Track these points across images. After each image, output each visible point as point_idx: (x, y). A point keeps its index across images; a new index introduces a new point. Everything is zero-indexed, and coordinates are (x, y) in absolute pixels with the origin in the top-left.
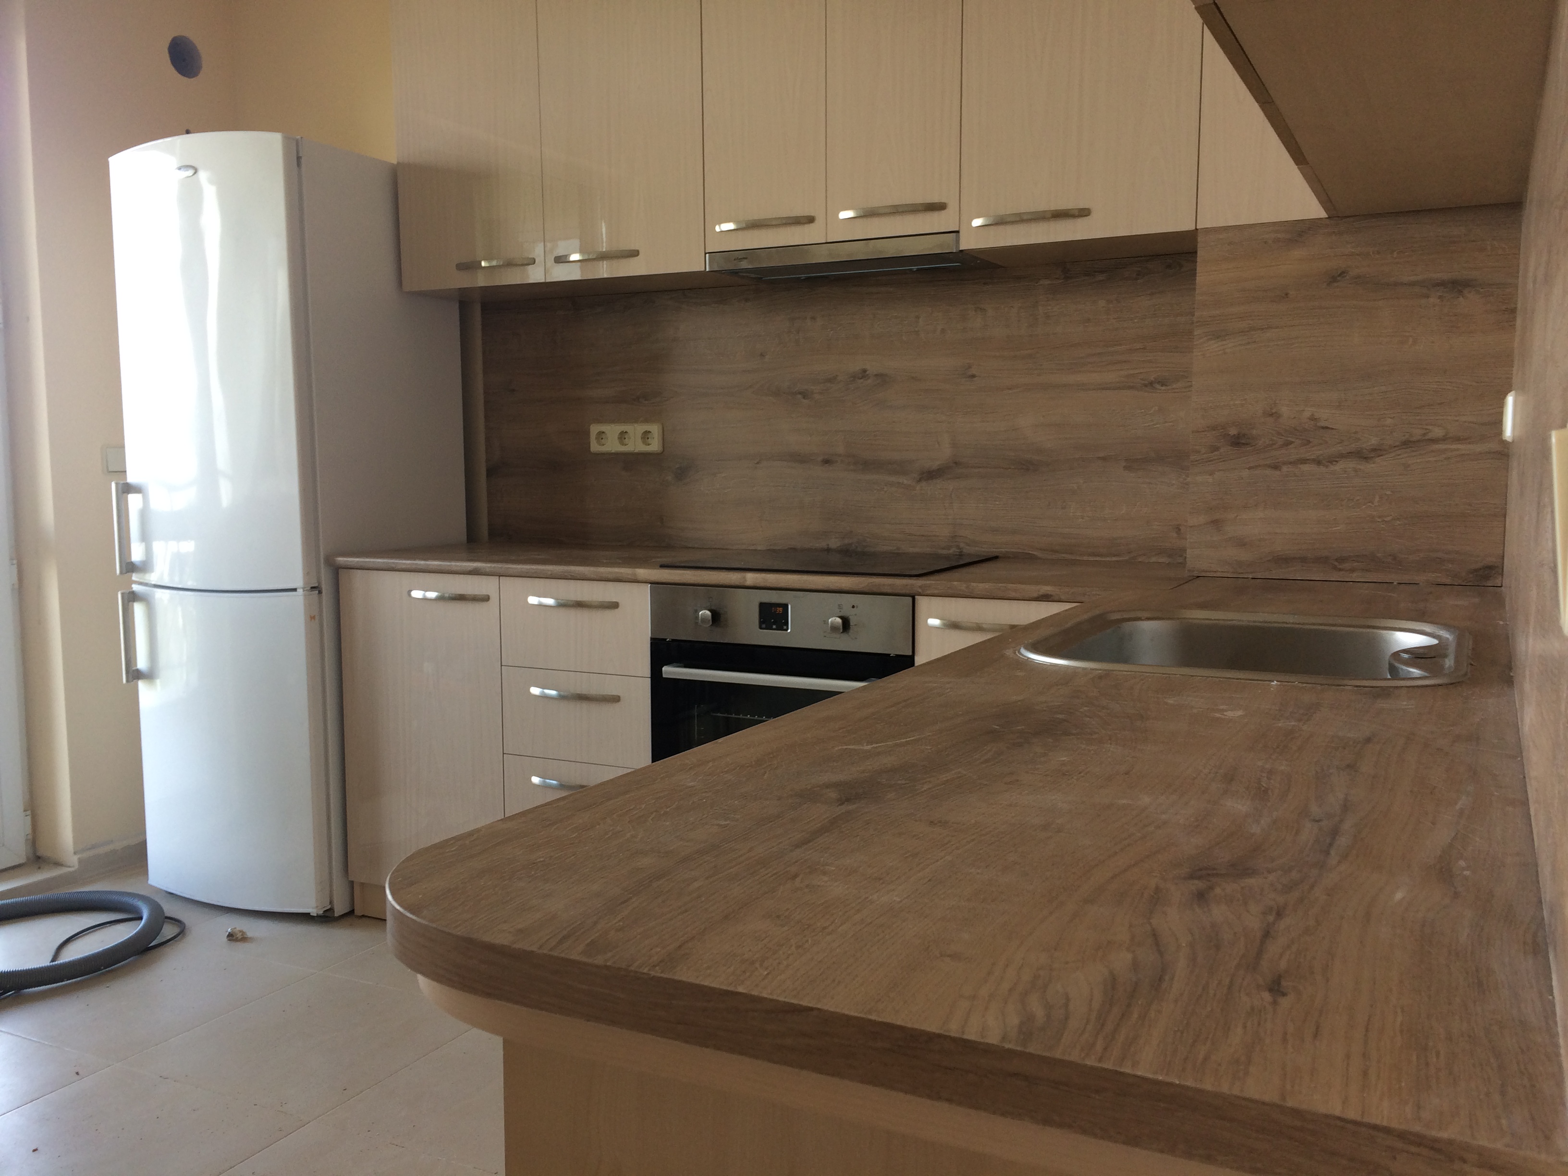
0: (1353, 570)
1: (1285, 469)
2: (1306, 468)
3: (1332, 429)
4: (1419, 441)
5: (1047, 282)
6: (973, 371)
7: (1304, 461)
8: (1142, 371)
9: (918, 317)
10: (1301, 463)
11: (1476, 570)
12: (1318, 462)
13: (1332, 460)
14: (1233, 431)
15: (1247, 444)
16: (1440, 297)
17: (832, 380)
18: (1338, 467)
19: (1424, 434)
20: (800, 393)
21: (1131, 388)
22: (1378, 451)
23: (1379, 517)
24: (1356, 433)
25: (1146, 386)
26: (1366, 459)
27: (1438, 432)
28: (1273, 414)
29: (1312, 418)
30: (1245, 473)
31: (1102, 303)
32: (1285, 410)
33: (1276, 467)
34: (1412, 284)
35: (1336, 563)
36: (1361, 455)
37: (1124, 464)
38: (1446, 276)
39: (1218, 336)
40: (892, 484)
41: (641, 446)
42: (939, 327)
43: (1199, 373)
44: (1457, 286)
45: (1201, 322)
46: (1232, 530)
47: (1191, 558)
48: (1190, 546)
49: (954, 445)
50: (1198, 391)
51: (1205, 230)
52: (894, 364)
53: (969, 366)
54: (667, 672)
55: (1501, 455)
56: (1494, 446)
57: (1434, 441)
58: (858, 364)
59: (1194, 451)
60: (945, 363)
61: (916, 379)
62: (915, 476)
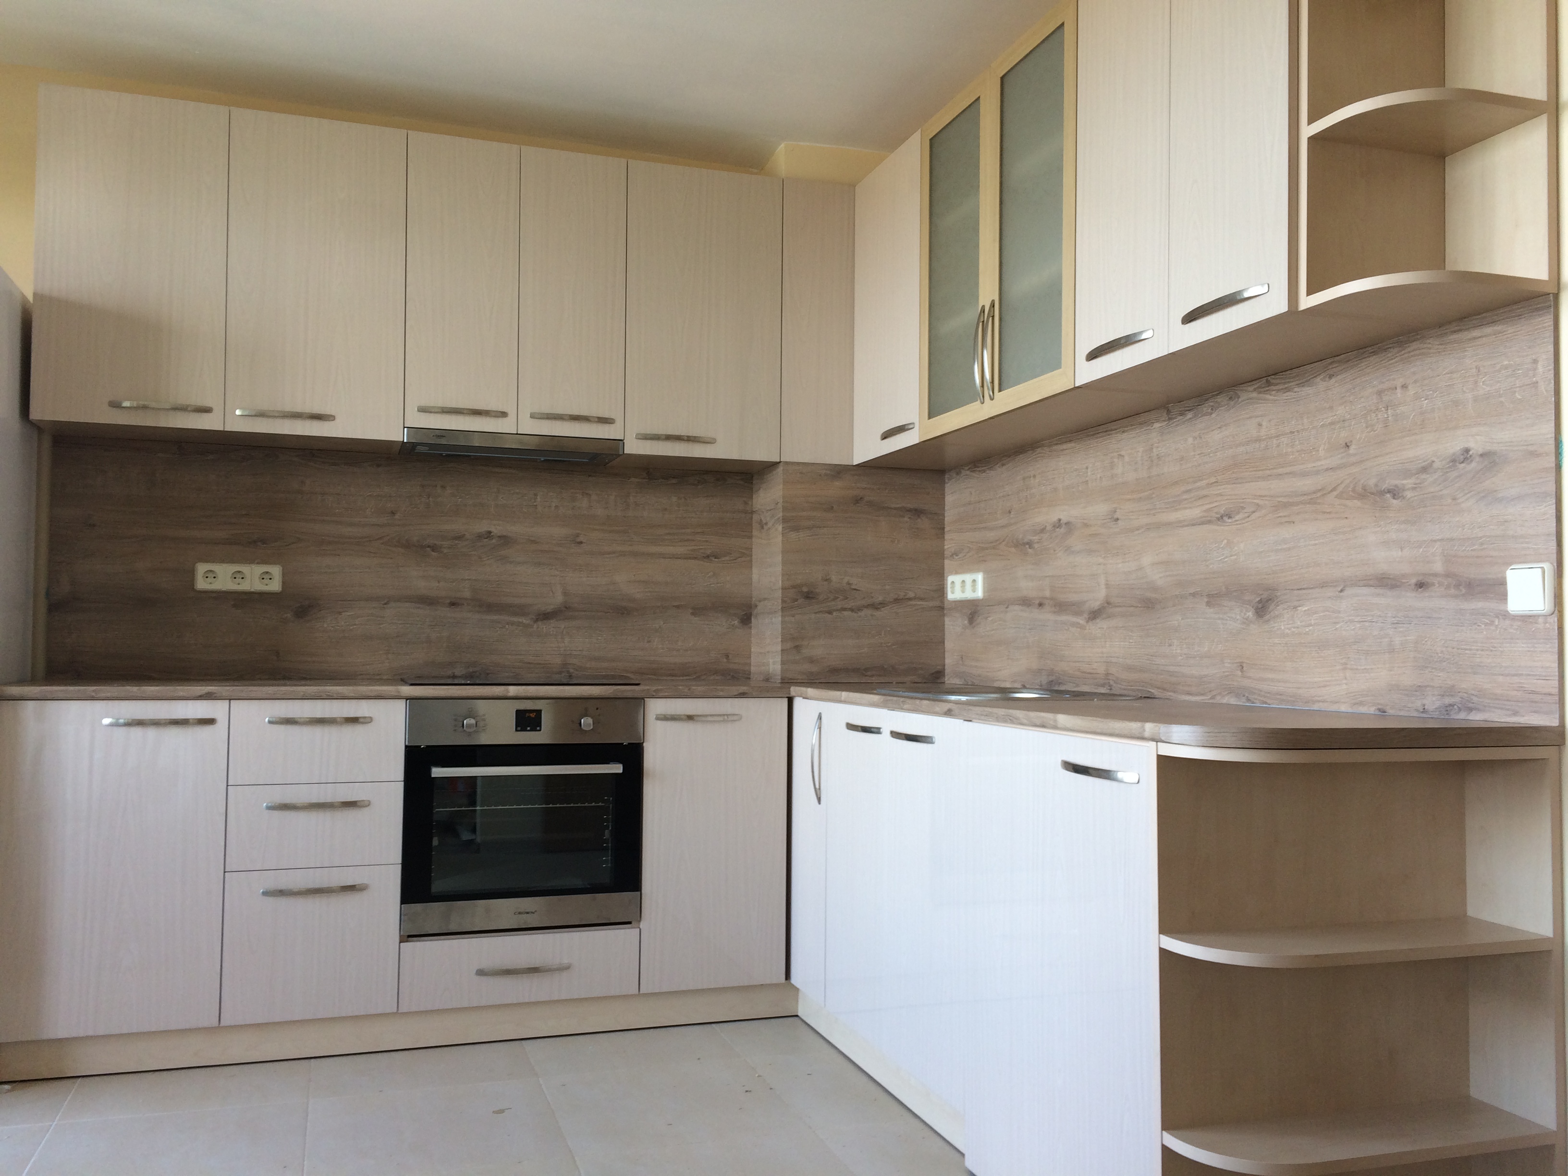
0: (872, 676)
1: (835, 614)
2: (846, 613)
3: (859, 590)
4: (902, 599)
5: (637, 480)
6: (581, 539)
7: (844, 609)
8: (701, 547)
9: (536, 495)
10: (843, 611)
11: (933, 674)
12: (852, 610)
13: (859, 609)
14: (805, 589)
15: (813, 598)
16: (909, 518)
17: (460, 537)
18: (862, 614)
19: (905, 596)
20: (429, 547)
21: (695, 558)
22: (883, 604)
23: (885, 644)
24: (871, 593)
25: (704, 557)
26: (877, 609)
27: (911, 594)
28: (828, 580)
29: (849, 584)
30: (813, 616)
31: (674, 499)
32: (834, 578)
33: (830, 613)
34: (895, 509)
35: (864, 672)
36: (875, 607)
37: (691, 611)
38: (909, 506)
39: (796, 529)
40: (513, 624)
41: (259, 586)
42: (554, 505)
43: (784, 552)
44: (917, 512)
45: (785, 520)
46: (806, 652)
47: (782, 670)
48: (783, 663)
49: (565, 593)
50: (784, 563)
51: (787, 463)
52: (515, 529)
53: (578, 535)
54: (438, 772)
55: (941, 608)
56: (937, 603)
57: (910, 599)
58: (482, 527)
59: (783, 601)
60: (558, 531)
61: (534, 542)
62: (533, 617)
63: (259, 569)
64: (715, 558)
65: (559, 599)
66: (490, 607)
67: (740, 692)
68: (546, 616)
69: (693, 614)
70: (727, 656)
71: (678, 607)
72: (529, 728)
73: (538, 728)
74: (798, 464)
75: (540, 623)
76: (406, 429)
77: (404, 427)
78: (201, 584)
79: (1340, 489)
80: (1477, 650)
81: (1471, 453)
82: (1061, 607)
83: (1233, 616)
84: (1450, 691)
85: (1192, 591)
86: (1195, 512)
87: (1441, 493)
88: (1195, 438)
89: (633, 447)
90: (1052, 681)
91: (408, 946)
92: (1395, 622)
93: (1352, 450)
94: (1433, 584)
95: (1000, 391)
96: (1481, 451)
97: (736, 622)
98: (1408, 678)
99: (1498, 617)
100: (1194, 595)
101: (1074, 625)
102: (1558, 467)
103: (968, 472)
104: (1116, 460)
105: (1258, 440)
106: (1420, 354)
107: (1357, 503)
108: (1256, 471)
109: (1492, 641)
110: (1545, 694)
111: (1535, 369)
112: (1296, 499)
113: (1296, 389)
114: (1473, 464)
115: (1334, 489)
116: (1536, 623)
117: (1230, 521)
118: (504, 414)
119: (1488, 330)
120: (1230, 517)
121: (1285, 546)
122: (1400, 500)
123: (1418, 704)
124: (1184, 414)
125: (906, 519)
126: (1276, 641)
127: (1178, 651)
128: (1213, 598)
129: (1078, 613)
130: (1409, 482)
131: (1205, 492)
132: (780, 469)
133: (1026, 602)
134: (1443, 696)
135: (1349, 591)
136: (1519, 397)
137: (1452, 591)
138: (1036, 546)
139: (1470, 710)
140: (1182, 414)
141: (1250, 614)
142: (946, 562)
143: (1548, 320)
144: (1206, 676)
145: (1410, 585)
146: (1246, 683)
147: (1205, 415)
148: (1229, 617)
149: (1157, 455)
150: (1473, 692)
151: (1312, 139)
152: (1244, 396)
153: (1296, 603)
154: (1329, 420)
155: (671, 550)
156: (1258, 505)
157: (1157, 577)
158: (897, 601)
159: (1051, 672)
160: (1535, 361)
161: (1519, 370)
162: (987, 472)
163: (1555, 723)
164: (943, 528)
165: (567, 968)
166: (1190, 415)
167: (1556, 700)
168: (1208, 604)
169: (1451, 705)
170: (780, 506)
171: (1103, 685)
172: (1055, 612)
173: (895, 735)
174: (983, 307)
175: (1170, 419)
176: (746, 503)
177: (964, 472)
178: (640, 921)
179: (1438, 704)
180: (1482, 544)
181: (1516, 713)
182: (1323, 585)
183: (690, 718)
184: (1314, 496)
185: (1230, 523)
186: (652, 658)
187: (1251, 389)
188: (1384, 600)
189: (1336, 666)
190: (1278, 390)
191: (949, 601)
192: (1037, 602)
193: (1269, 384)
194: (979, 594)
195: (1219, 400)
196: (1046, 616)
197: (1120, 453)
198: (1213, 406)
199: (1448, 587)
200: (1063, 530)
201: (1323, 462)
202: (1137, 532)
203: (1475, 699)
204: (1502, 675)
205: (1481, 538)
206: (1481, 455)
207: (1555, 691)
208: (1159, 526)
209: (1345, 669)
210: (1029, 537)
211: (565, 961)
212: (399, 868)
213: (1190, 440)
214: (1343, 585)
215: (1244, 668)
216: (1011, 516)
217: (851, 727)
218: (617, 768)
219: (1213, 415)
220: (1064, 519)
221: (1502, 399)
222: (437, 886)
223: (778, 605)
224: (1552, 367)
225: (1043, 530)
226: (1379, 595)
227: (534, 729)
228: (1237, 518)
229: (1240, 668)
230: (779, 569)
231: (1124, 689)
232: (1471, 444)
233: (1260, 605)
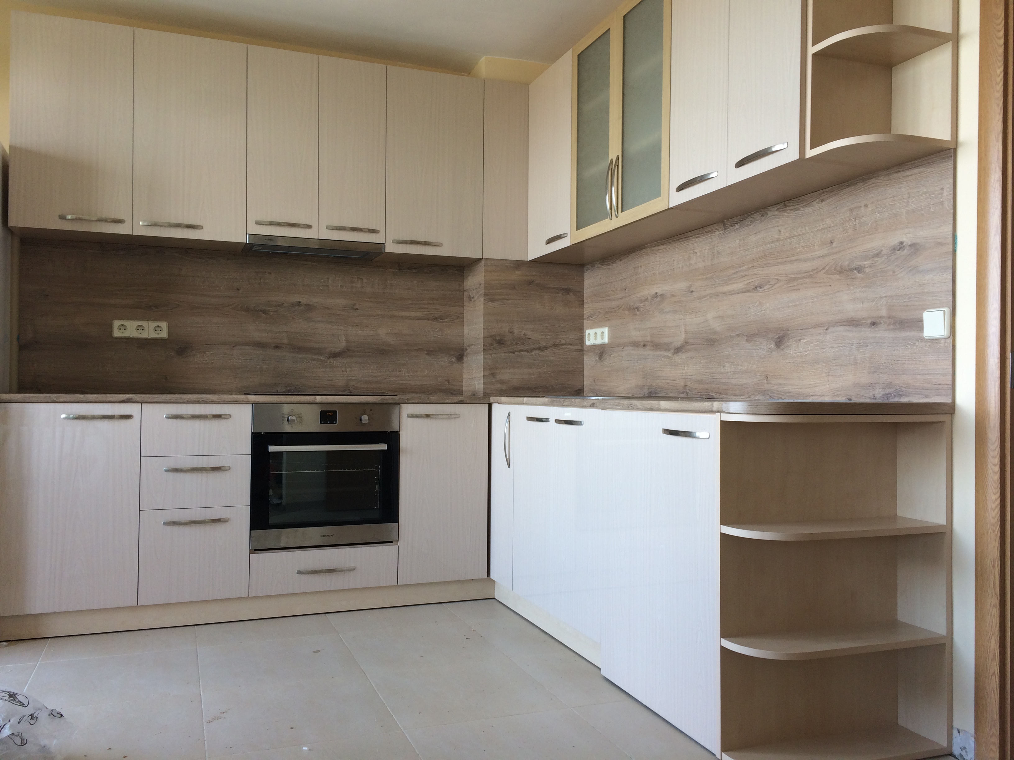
0: (539, 392)
1: (516, 353)
2: (523, 353)
3: (531, 339)
4: (558, 345)
6: (357, 307)
7: (522, 351)
8: (432, 312)
11: (576, 391)
12: (527, 351)
13: (532, 351)
14: (498, 338)
15: (503, 343)
16: (562, 294)
17: (281, 305)
18: (533, 353)
19: (559, 342)
20: (261, 311)
22: (546, 348)
23: (547, 372)
24: (539, 341)
25: (434, 319)
26: (542, 350)
27: (563, 342)
28: (511, 332)
29: (525, 335)
30: (503, 354)
32: (516, 331)
33: (513, 353)
34: (554, 288)
35: (534, 390)
36: (541, 349)
38: (563, 287)
39: (492, 300)
40: (314, 360)
41: (153, 335)
42: (339, 285)
43: (485, 315)
44: (567, 291)
45: (485, 295)
46: (499, 377)
47: (484, 389)
48: (484, 383)
49: (347, 341)
50: (485, 322)
51: (486, 259)
52: (315, 300)
53: (355, 304)
54: (272, 449)
55: (582, 350)
56: (579, 347)
57: (562, 345)
58: (294, 298)
59: (484, 345)
60: (342, 302)
61: (328, 309)
62: (327, 355)
63: (153, 324)
64: (441, 320)
65: (343, 344)
66: (300, 349)
67: (459, 400)
68: (335, 355)
69: (427, 354)
70: (448, 381)
71: (417, 350)
72: (329, 422)
73: (335, 422)
74: (494, 260)
75: (331, 360)
76: (248, 235)
77: (247, 234)
78: (117, 333)
79: (827, 268)
80: (905, 361)
81: (904, 244)
82: (657, 346)
83: (762, 347)
84: (889, 385)
85: (737, 333)
86: (740, 285)
87: (886, 269)
88: (740, 240)
89: (391, 248)
90: (651, 392)
91: (254, 556)
92: (858, 346)
93: (834, 245)
94: (881, 323)
95: (622, 211)
96: (910, 243)
97: (454, 360)
98: (865, 379)
99: (918, 341)
100: (738, 336)
101: (664, 357)
102: (954, 251)
103: (599, 265)
104: (692, 255)
105: (778, 240)
106: (874, 187)
107: (837, 277)
108: (776, 259)
109: (914, 355)
110: (944, 385)
111: (942, 194)
112: (801, 275)
113: (801, 209)
114: (905, 251)
115: (823, 269)
116: (941, 343)
117: (761, 290)
118: (309, 227)
119: (915, 171)
120: (761, 288)
121: (794, 304)
122: (862, 274)
123: (871, 394)
124: (734, 226)
125: (560, 295)
126: (788, 361)
127: (729, 370)
128: (750, 337)
129: (668, 350)
130: (867, 263)
131: (746, 273)
132: (483, 263)
133: (635, 344)
134: (885, 388)
135: (831, 329)
136: (932, 210)
137: (892, 327)
138: (642, 309)
139: (901, 396)
140: (733, 225)
141: (772, 346)
142: (585, 321)
143: (951, 163)
144: (745, 384)
145: (867, 324)
146: (769, 387)
147: (746, 226)
148: (759, 348)
149: (717, 251)
150: (903, 385)
151: (814, 55)
152: (770, 214)
153: (800, 338)
154: (821, 227)
155: (413, 314)
156: (778, 280)
157: (717, 326)
158: (554, 345)
159: (650, 387)
160: (942, 189)
161: (932, 194)
162: (611, 265)
163: (949, 401)
164: (583, 301)
165: (353, 570)
166: (737, 226)
167: (950, 387)
168: (747, 341)
169: (891, 394)
170: (482, 286)
171: (683, 393)
172: (653, 350)
173: (558, 421)
174: (612, 159)
175: (725, 229)
176: (460, 285)
177: (596, 266)
178: (397, 541)
179: (882, 393)
180: (910, 298)
181: (927, 397)
182: (816, 326)
183: (428, 416)
184: (811, 273)
185: (761, 291)
186: (401, 382)
187: (775, 209)
188: (853, 334)
189: (823, 374)
190: (791, 210)
191: (586, 345)
192: (642, 344)
193: (785, 206)
194: (606, 340)
195: (755, 217)
196: (648, 352)
197: (695, 251)
198: (751, 220)
199: (889, 325)
200: (658, 299)
201: (817, 253)
202: (705, 299)
203: (904, 389)
204: (920, 375)
205: (909, 294)
206: (910, 246)
207: (950, 382)
208: (717, 295)
209: (828, 375)
210: (638, 304)
211: (352, 565)
212: (249, 508)
213: (737, 242)
214: (827, 326)
215: (769, 378)
216: (626, 292)
217: (530, 419)
218: (384, 447)
219: (751, 226)
220: (660, 292)
221: (923, 212)
222: (273, 520)
223: (481, 347)
224: (952, 192)
225: (646, 300)
226: (848, 331)
227: (332, 423)
228: (765, 288)
229: (766, 378)
230: (482, 325)
231: (696, 395)
232: (904, 239)
233: (778, 340)
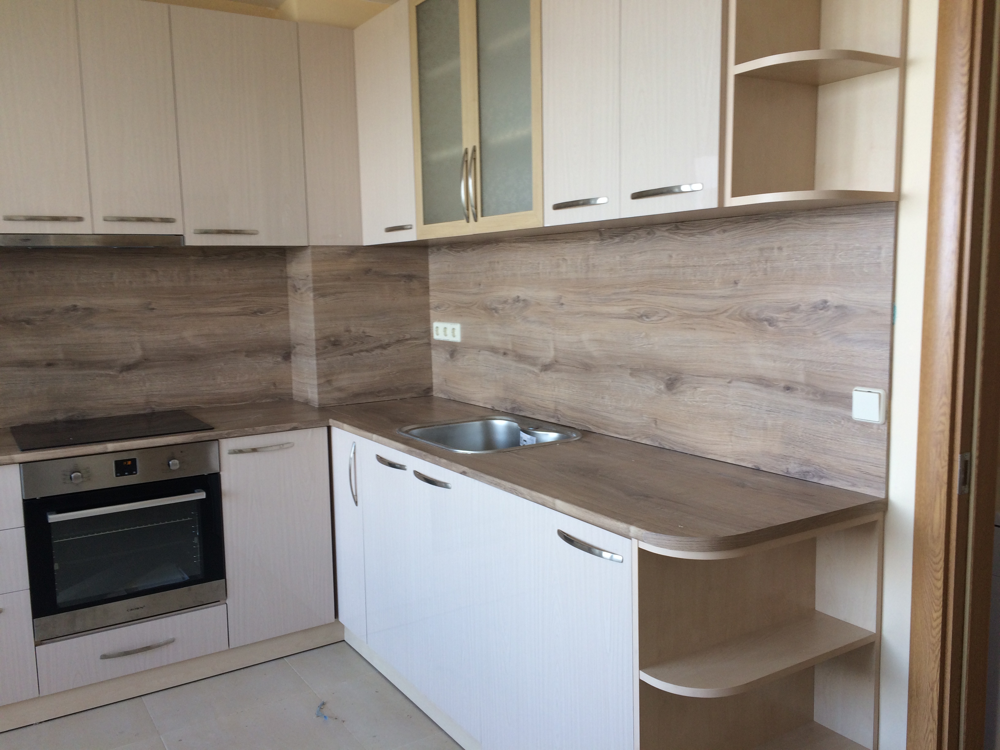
0: (383, 396)
1: (355, 355)
2: (363, 354)
3: (372, 336)
4: (402, 340)
5: (193, 258)
6: (153, 306)
7: (362, 351)
8: (250, 306)
9: (112, 274)
10: (361, 352)
11: (425, 390)
12: (367, 351)
13: (372, 350)
14: (333, 339)
15: (339, 345)
16: (405, 282)
17: (50, 312)
18: (374, 353)
19: (404, 337)
20: (23, 321)
21: (245, 315)
22: (389, 345)
23: (391, 373)
24: (380, 338)
25: (252, 313)
27: (408, 336)
28: (348, 331)
29: (364, 332)
30: (339, 358)
31: (226, 271)
32: (353, 329)
33: (351, 354)
34: (395, 276)
35: (377, 394)
36: (383, 347)
37: (245, 354)
38: (404, 273)
39: (323, 296)
40: (101, 375)
42: (127, 280)
43: (316, 313)
44: (410, 277)
45: (315, 289)
46: (336, 384)
47: (320, 399)
48: (319, 393)
49: (143, 349)
50: (316, 321)
51: (314, 247)
52: (96, 302)
53: (150, 303)
54: (53, 518)
55: (429, 344)
56: (426, 341)
57: (407, 340)
58: (69, 302)
59: (317, 349)
60: (135, 302)
61: (115, 311)
62: (118, 369)
64: (261, 313)
65: (138, 353)
66: (82, 365)
67: (292, 427)
68: (128, 368)
69: (247, 356)
70: (274, 384)
71: (234, 352)
72: (126, 473)
73: (134, 472)
74: (322, 246)
75: (124, 374)
79: (730, 312)
80: (828, 439)
81: (828, 304)
82: (521, 358)
83: (649, 385)
84: (807, 462)
85: (619, 363)
86: (621, 309)
87: (804, 328)
88: (621, 257)
89: (192, 240)
90: (515, 408)
91: (41, 649)
92: (769, 410)
93: (739, 287)
94: (797, 389)
95: (482, 216)
96: (836, 304)
97: (279, 359)
98: (777, 449)
99: (843, 419)
100: (620, 366)
101: (530, 372)
102: (893, 324)
103: (446, 251)
104: (561, 262)
105: (669, 267)
106: (792, 228)
107: (742, 324)
108: (667, 288)
109: (839, 434)
110: (876, 476)
111: (880, 253)
112: (697, 314)
113: (698, 236)
114: (829, 313)
115: (725, 311)
116: (872, 428)
117: (647, 320)
118: (80, 219)
119: (845, 219)
120: (648, 318)
121: (688, 345)
122: (774, 328)
123: (784, 467)
124: (613, 238)
125: (402, 283)
126: (681, 408)
127: (609, 403)
128: (635, 372)
129: (534, 365)
130: (782, 316)
131: (629, 297)
132: (309, 251)
133: (493, 350)
134: (801, 465)
135: (734, 384)
136: (866, 271)
137: (811, 396)
138: (501, 312)
139: (822, 477)
140: (611, 238)
141: (662, 387)
142: (432, 312)
143: (890, 220)
144: (629, 423)
145: (780, 387)
146: (658, 432)
147: (628, 241)
148: (646, 386)
149: (593, 264)
150: (823, 466)
152: (658, 233)
153: (696, 385)
154: (722, 263)
155: (225, 309)
156: (668, 312)
157: (593, 349)
158: (398, 341)
159: (514, 402)
160: (880, 248)
161: (867, 252)
162: (461, 252)
163: (883, 496)
164: (428, 288)
165: (173, 641)
166: (617, 240)
167: (884, 481)
168: (631, 374)
169: (808, 472)
170: (310, 278)
171: (553, 417)
172: (515, 361)
173: (418, 475)
174: (466, 150)
175: (602, 240)
176: (282, 271)
177: (443, 250)
178: (226, 599)
179: (797, 469)
180: (834, 368)
181: (854, 485)
182: (716, 376)
183: (254, 450)
184: (710, 314)
185: (648, 321)
186: (217, 391)
187: (664, 229)
188: (761, 394)
189: (724, 432)
190: (685, 234)
191: (434, 339)
192: (502, 351)
193: (677, 228)
194: (457, 338)
195: (640, 233)
196: (509, 362)
197: (565, 257)
198: (634, 236)
199: (808, 393)
200: (521, 304)
201: (717, 291)
202: (578, 316)
203: (825, 470)
204: (845, 458)
205: (834, 364)
206: (836, 307)
207: (884, 475)
208: (593, 314)
209: (731, 435)
210: (495, 305)
211: (171, 637)
212: (28, 592)
213: (618, 258)
214: (731, 379)
215: (658, 423)
216: (481, 287)
218: (202, 495)
219: (635, 243)
220: (522, 297)
221: (853, 270)
223: (313, 351)
224: (892, 254)
225: (505, 302)
226: (756, 389)
227: (131, 473)
228: (653, 319)
229: (655, 422)
230: (312, 325)
231: (569, 422)
232: (829, 298)
233: (670, 382)
